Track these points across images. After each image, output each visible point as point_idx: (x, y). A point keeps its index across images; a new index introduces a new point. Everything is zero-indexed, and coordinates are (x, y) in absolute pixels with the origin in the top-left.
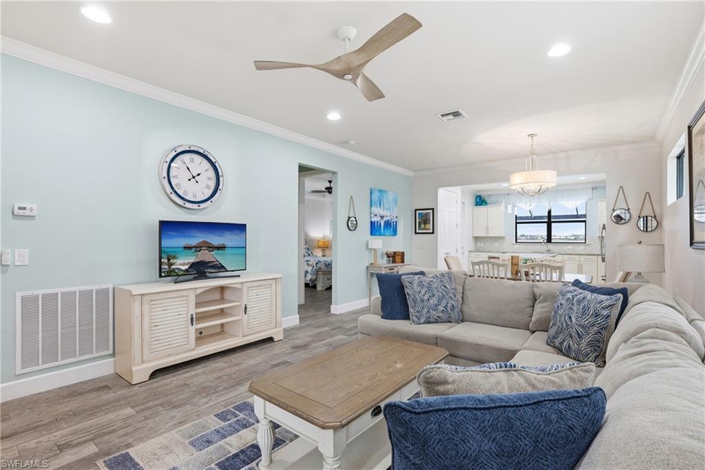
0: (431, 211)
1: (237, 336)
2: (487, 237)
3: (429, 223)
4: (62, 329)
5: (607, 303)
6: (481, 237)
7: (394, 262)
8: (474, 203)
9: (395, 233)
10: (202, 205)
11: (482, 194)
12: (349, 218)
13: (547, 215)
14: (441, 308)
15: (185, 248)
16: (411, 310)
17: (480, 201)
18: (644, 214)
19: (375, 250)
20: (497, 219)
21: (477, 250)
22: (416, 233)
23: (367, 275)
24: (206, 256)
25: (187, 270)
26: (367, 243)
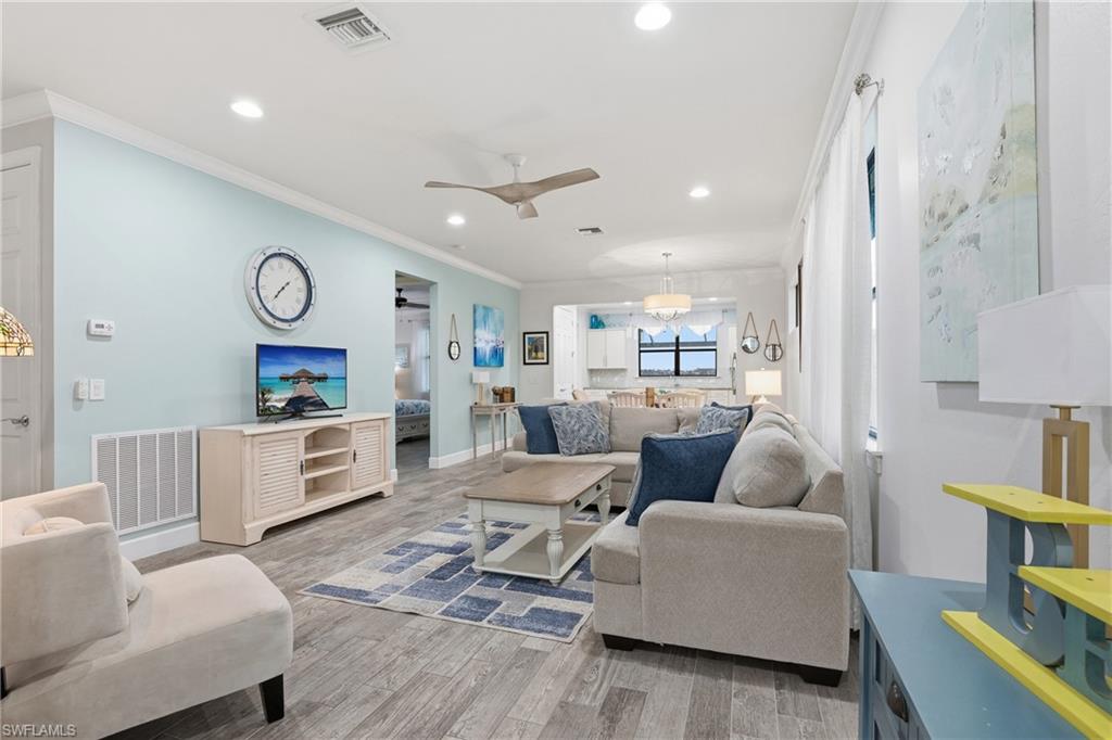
0: (545, 335)
1: (344, 490)
2: (605, 370)
3: (543, 351)
4: (141, 483)
5: (737, 416)
6: (598, 370)
7: (502, 401)
8: (588, 323)
9: (501, 364)
10: (294, 325)
11: (599, 313)
12: (451, 343)
13: (674, 341)
14: (591, 438)
15: (282, 378)
16: (560, 441)
17: (596, 323)
18: (772, 342)
19: (481, 386)
20: (617, 346)
21: (593, 387)
22: (525, 363)
23: (471, 418)
24: (305, 389)
25: (283, 408)
26: (471, 376)
